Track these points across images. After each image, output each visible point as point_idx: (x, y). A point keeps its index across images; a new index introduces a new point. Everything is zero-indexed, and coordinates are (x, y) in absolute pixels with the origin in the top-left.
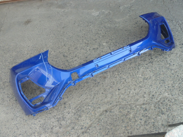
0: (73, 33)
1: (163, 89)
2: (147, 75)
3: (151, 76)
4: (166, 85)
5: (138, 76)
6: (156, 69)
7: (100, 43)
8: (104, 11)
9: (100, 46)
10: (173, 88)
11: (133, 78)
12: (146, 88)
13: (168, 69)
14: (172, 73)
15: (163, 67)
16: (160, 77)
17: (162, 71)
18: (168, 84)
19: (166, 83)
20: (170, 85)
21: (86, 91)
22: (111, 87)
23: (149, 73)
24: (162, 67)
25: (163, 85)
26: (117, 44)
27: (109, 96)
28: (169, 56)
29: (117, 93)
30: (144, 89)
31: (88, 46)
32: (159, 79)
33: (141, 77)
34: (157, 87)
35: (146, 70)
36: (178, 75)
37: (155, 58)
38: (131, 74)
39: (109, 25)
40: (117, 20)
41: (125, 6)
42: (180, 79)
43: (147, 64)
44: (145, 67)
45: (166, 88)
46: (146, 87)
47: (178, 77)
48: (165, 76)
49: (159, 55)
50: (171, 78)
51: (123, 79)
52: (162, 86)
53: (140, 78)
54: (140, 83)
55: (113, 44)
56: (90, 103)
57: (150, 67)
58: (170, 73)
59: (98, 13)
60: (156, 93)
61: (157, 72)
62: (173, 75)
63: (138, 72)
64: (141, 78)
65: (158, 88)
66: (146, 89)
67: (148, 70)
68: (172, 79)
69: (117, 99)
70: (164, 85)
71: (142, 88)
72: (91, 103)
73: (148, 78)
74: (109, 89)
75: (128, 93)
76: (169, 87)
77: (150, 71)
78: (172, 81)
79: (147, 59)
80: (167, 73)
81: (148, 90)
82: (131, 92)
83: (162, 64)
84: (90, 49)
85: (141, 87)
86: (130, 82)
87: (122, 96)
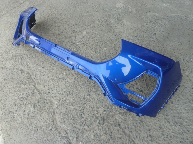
0: (81, 10)
1: (60, 97)
2: (68, 78)
3: (69, 82)
4: (66, 97)
5: (64, 72)
6: (81, 82)
7: (83, 30)
8: (129, 6)
9: (80, 32)
10: (66, 105)
11: (59, 70)
12: (54, 84)
13: (89, 92)
14: (86, 97)
15: (87, 87)
16: (72, 89)
17: (81, 88)
18: (68, 99)
19: (69, 97)
20: (67, 101)
21: (32, 51)
22: (43, 62)
23: (72, 78)
24: (88, 85)
25: (64, 95)
26: (91, 40)
27: (35, 65)
29: (39, 68)
30: (52, 83)
31: (74, 26)
32: (70, 89)
34: (59, 92)
35: (74, 75)
38: (62, 66)
39: (113, 22)
42: (81, 108)
45: (63, 98)
46: (54, 83)
47: (84, 104)
48: (76, 93)
50: (77, 99)
51: (55, 64)
52: (63, 94)
53: (62, 74)
54: (57, 77)
55: (89, 38)
56: (24, 58)
58: (84, 95)
59: (122, 5)
60: (53, 93)
61: (77, 84)
62: (82, 99)
63: (68, 70)
65: (58, 93)
66: (53, 85)
67: (75, 76)
69: (34, 71)
70: (65, 96)
71: (52, 81)
72: (25, 59)
73: (65, 81)
74: (41, 62)
75: (43, 75)
76: (65, 101)
77: (75, 78)
78: (74, 101)
80: (82, 93)
81: (52, 86)
82: (45, 76)
83: (92, 84)
84: (72, 29)
85: (53, 80)
86: (54, 71)
87: (38, 72)
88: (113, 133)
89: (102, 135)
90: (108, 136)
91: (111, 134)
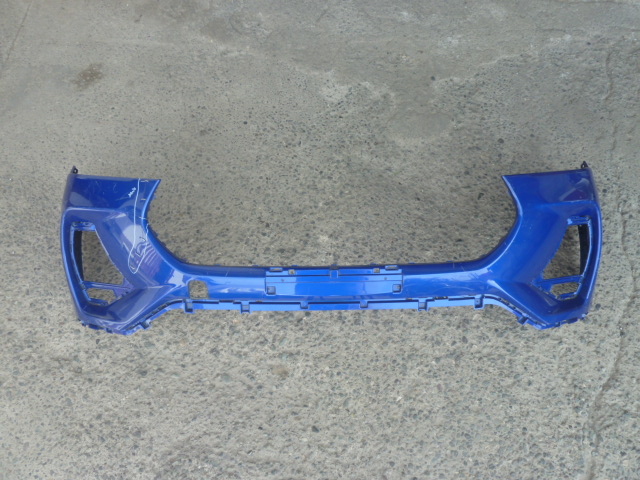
0: (228, 164)
1: (454, 467)
2: (422, 402)
3: (435, 410)
4: (470, 453)
5: (393, 395)
6: (462, 387)
7: (311, 233)
8: (367, 84)
9: (306, 243)
10: (489, 471)
11: (374, 401)
12: (402, 449)
13: (504, 395)
14: (511, 414)
15: (490, 386)
16: (463, 422)
17: (480, 400)
18: (480, 454)
19: (475, 447)
20: (483, 459)
21: (212, 408)
22: (294, 413)
23: (432, 396)
24: (486, 382)
25: (460, 452)
26: (367, 249)
27: (279, 441)
28: (531, 344)
29: (305, 440)
30: (393, 449)
31: (264, 234)
32: (456, 424)
33: (401, 403)
34: (438, 455)
35: (427, 380)
36: (525, 429)
37: (474, 341)
38: (372, 383)
39: (366, 158)
40: (401, 142)
41: (456, 79)
42: (528, 446)
43: (438, 359)
44: (426, 370)
45: (465, 463)
46: (403, 445)
47: (524, 434)
48: (480, 421)
49: (496, 330)
50: (498, 434)
51: (341, 394)
52: (456, 453)
53: (395, 406)
54: (388, 424)
55: (353, 248)
56: (212, 452)
57: (444, 373)
58: (502, 412)
59: (344, 89)
60: (427, 473)
61: (461, 398)
62: (509, 425)
63: (397, 381)
64: (400, 406)
65: (439, 460)
66: (401, 452)
67: (434, 382)
68: (498, 439)
69: (299, 460)
70: (465, 454)
71: (388, 446)
72: (217, 450)
73: (422, 416)
74: (287, 417)
75: (340, 449)
76: (476, 463)
77: (439, 387)
78: (497, 446)
79: (445, 339)
80: (494, 411)
81: (403, 458)
82: (350, 450)
83: (491, 369)
84: (268, 249)
85: (387, 441)
86: (359, 413)
87: (317, 455)
88: (632, 439)
89: (621, 462)
90: (631, 455)
91: (631, 445)
